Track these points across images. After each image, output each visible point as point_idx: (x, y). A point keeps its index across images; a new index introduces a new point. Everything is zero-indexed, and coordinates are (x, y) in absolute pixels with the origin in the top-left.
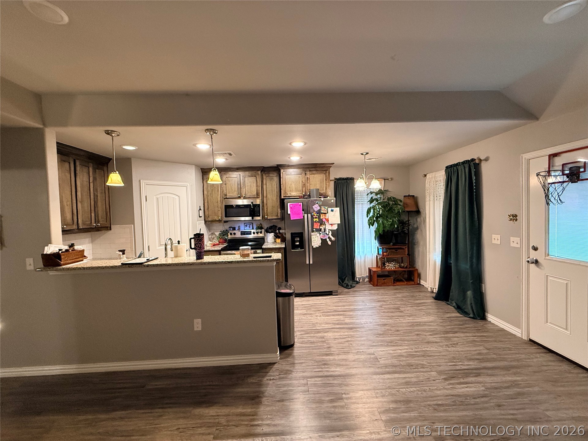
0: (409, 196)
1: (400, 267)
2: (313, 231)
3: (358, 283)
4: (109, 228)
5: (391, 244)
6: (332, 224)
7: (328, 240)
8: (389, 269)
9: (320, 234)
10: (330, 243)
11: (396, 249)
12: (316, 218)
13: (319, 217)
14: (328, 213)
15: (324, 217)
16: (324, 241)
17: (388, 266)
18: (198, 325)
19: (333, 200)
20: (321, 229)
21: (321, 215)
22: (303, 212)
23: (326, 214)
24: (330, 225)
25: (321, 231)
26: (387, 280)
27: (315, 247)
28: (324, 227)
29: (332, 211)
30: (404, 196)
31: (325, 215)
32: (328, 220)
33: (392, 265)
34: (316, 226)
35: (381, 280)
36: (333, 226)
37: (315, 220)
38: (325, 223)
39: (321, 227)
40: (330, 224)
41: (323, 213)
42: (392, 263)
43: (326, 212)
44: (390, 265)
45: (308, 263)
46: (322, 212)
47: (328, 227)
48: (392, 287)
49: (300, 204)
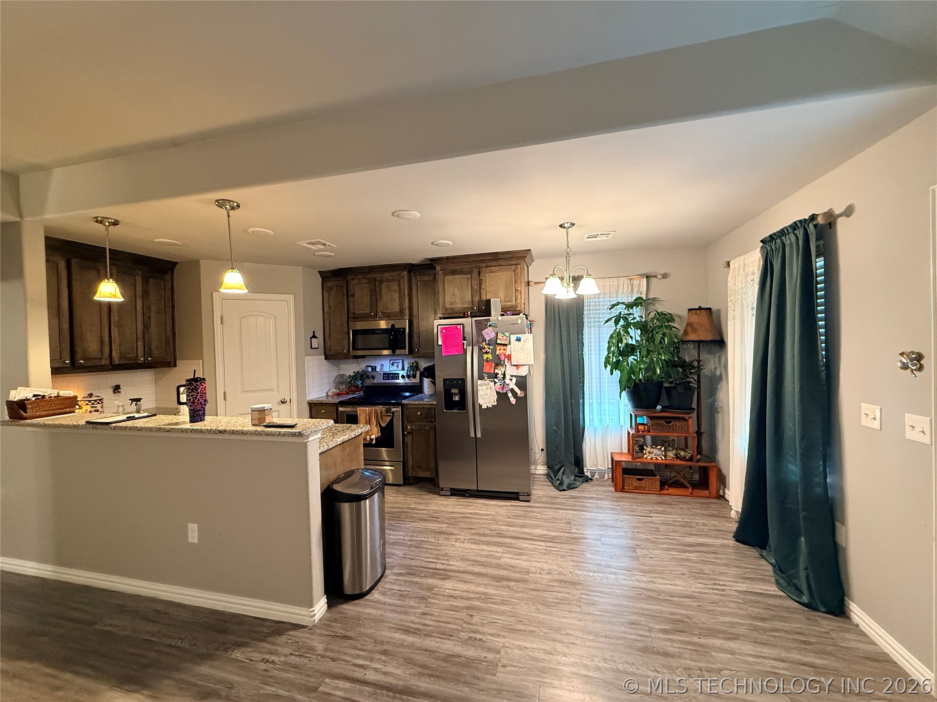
0: (700, 308)
1: (677, 457)
2: (481, 377)
3: (588, 480)
4: (171, 365)
5: (659, 407)
6: (517, 365)
7: (510, 395)
8: (652, 458)
9: (495, 383)
10: (513, 400)
11: (669, 420)
12: (487, 353)
13: (495, 350)
14: (510, 344)
15: (502, 351)
16: (502, 397)
17: (649, 453)
18: (193, 533)
19: (520, 320)
20: (497, 374)
21: (498, 348)
22: (465, 342)
23: (506, 345)
24: (515, 367)
25: (496, 378)
26: (647, 481)
27: (484, 407)
28: (503, 370)
29: (518, 340)
30: (689, 310)
31: (505, 347)
32: (509, 357)
33: (659, 452)
34: (488, 368)
35: (632, 480)
36: (519, 370)
37: (485, 356)
38: (504, 363)
39: (497, 371)
40: (514, 365)
41: (501, 344)
42: (659, 447)
43: (507, 342)
44: (655, 451)
45: (472, 435)
46: (499, 342)
47: (510, 371)
48: (654, 497)
49: (459, 327)
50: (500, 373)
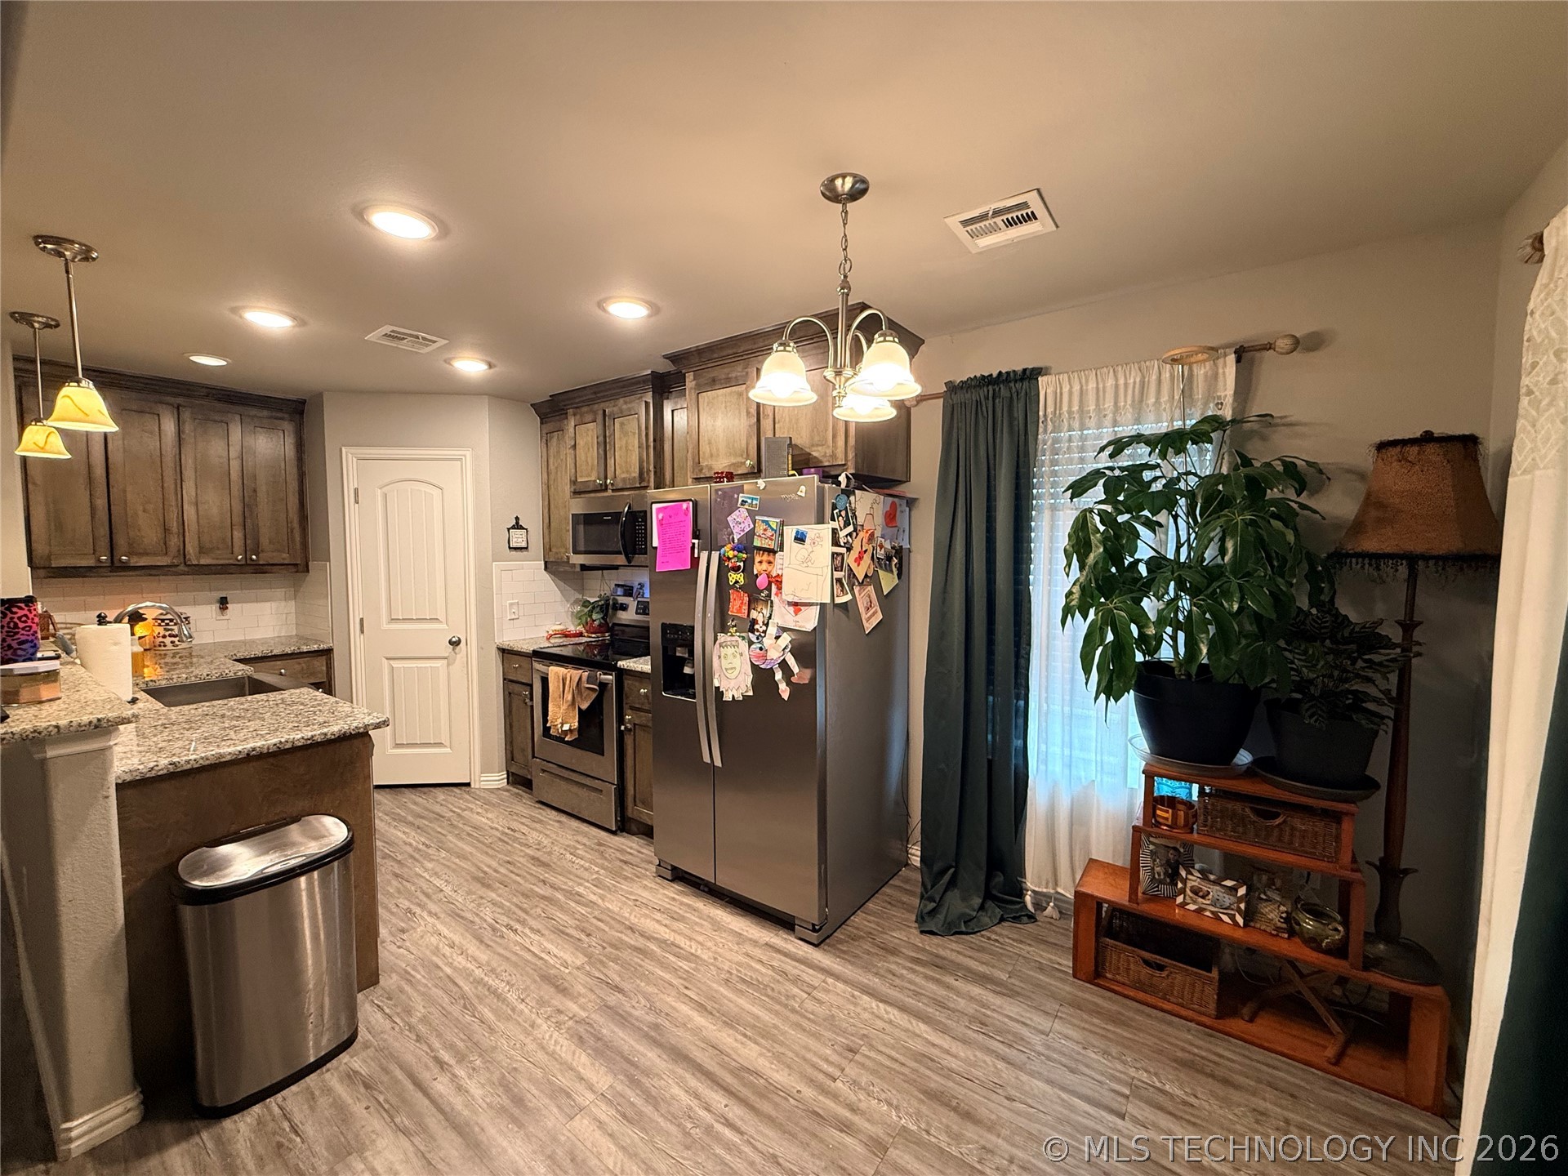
0: (1428, 438)
1: (1291, 928)
2: (724, 629)
3: (1023, 916)
4: (301, 568)
5: (1244, 757)
6: (796, 604)
7: (779, 676)
8: (1200, 911)
9: (751, 643)
10: (784, 691)
11: (1266, 809)
12: (736, 569)
13: (749, 564)
14: (782, 550)
15: (765, 566)
16: (762, 677)
17: (1196, 891)
19: (803, 488)
20: (754, 622)
21: (757, 559)
22: (696, 541)
23: (772, 552)
24: (791, 609)
25: (752, 630)
26: (1179, 976)
27: (728, 697)
28: (766, 612)
29: (800, 539)
30: (1382, 446)
31: (771, 559)
32: (778, 581)
33: (1228, 900)
34: (737, 604)
35: (1126, 960)
36: (800, 615)
37: (733, 577)
38: (769, 596)
39: (754, 614)
40: (790, 604)
41: (765, 550)
42: (1229, 883)
43: (772, 545)
44: (1215, 891)
45: (707, 759)
46: (757, 543)
47: (782, 616)
49: (685, 505)
50: (760, 620)
